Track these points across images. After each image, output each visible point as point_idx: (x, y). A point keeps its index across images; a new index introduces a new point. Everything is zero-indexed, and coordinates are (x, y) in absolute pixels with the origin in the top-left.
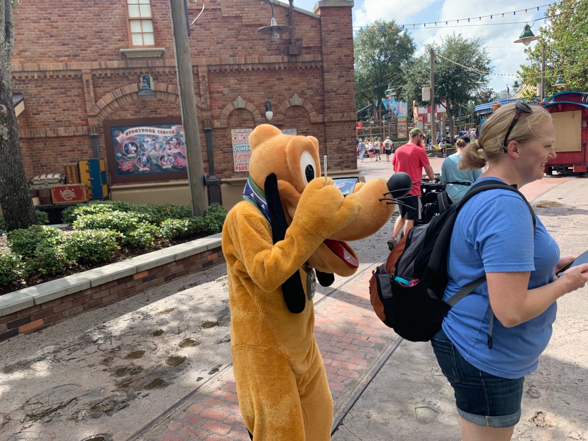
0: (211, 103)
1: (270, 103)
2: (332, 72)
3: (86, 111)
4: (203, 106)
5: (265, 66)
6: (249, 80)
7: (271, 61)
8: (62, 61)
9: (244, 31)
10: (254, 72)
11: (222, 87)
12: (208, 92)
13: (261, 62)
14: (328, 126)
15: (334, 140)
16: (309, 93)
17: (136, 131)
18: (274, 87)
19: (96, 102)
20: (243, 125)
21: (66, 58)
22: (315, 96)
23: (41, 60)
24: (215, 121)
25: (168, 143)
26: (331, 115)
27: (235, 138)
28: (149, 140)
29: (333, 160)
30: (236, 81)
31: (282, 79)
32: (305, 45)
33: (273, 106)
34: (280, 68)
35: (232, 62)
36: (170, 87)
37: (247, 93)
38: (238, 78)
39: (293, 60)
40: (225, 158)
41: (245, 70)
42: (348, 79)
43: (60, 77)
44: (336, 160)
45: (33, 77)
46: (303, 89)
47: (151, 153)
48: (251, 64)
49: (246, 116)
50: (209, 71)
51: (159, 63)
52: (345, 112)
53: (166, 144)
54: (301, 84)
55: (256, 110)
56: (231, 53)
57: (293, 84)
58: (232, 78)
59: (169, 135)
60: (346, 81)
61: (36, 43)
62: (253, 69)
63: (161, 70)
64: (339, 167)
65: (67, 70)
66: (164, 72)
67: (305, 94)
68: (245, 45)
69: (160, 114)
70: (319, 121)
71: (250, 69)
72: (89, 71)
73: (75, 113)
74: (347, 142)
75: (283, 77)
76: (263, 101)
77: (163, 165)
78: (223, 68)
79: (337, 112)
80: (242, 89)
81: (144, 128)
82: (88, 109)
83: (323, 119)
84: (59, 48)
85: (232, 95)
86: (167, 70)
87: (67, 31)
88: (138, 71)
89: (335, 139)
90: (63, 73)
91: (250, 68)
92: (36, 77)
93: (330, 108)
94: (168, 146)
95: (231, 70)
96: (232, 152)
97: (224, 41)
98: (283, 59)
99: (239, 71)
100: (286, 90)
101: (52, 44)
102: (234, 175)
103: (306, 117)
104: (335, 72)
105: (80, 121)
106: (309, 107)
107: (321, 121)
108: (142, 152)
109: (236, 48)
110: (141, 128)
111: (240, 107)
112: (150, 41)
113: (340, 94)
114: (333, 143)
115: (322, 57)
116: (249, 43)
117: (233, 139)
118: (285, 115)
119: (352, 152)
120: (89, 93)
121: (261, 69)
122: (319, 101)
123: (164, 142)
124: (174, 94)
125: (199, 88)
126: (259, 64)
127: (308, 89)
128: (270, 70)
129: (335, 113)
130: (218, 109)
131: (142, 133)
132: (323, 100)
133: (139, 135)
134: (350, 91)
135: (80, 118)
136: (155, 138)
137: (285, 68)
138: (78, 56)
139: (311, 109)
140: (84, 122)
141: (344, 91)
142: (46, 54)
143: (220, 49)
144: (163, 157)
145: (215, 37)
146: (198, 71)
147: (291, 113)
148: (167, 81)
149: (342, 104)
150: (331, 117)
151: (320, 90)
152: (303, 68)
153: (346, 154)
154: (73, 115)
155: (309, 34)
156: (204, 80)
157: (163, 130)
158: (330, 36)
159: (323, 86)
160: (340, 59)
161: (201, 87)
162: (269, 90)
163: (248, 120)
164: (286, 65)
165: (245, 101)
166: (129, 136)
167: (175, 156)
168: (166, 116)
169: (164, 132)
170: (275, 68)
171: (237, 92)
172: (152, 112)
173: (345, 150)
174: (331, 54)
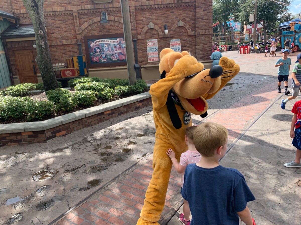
0: (136, 26)
1: (167, 25)
2: (200, 8)
3: (75, 32)
4: (133, 27)
6: (156, 13)
7: (168, 3)
10: (159, 9)
11: (142, 17)
12: (135, 20)
13: (162, 3)
14: (197, 37)
15: (200, 45)
16: (188, 19)
17: (100, 41)
18: (169, 17)
19: (80, 26)
20: (153, 37)
21: (65, 4)
22: (191, 21)
23: (53, 6)
24: (139, 35)
25: (115, 47)
26: (199, 31)
27: (149, 44)
28: (106, 46)
29: (200, 55)
30: (149, 14)
31: (173, 12)
33: (168, 27)
34: (172, 6)
35: (147, 4)
36: (116, 18)
37: (155, 20)
38: (150, 12)
39: (180, 2)
40: (143, 55)
41: (154, 8)
42: (209, 11)
43: (63, 14)
45: (50, 15)
46: (184, 17)
47: (107, 53)
49: (154, 32)
50: (136, 9)
51: (110, 6)
52: (206, 29)
53: (114, 48)
54: (183, 15)
55: (159, 29)
57: (179, 15)
58: (147, 13)
59: (116, 43)
60: (208, 13)
62: (158, 7)
63: (111, 9)
64: (202, 59)
65: (66, 11)
66: (113, 10)
67: (186, 20)
69: (111, 32)
70: (192, 34)
71: (157, 7)
72: (76, 11)
73: (70, 32)
74: (207, 46)
75: (174, 11)
76: (163, 24)
77: (113, 59)
78: (143, 7)
79: (202, 30)
80: (152, 18)
81: (104, 40)
82: (76, 30)
83: (195, 33)
85: (147, 21)
86: (114, 9)
88: (100, 10)
90: (64, 12)
91: (157, 6)
92: (51, 15)
93: (199, 27)
94: (115, 49)
95: (147, 8)
96: (147, 52)
98: (174, 1)
99: (151, 9)
100: (175, 18)
102: (148, 64)
103: (185, 32)
104: (202, 7)
105: (73, 37)
106: (187, 27)
108: (103, 52)
110: (102, 40)
111: (151, 28)
113: (204, 20)
114: (200, 46)
117: (147, 45)
118: (174, 31)
119: (210, 51)
120: (77, 22)
121: (163, 7)
122: (193, 23)
123: (113, 47)
126: (162, 4)
127: (187, 17)
128: (167, 7)
129: (201, 30)
130: (140, 29)
131: (102, 42)
132: (195, 23)
133: (101, 44)
134: (210, 18)
135: (73, 35)
136: (109, 45)
137: (175, 6)
138: (71, 3)
139: (189, 28)
140: (75, 37)
141: (206, 18)
142: (56, 2)
144: (113, 55)
146: (130, 9)
147: (177, 30)
148: (115, 15)
149: (205, 25)
150: (199, 32)
151: (193, 18)
152: (185, 6)
153: (206, 52)
154: (69, 34)
156: (133, 14)
157: (112, 40)
159: (195, 15)
161: (132, 18)
162: (167, 18)
163: (155, 35)
164: (176, 5)
165: (154, 25)
166: (96, 44)
167: (119, 54)
168: (114, 33)
169: (113, 42)
170: (170, 6)
171: (150, 20)
172: (107, 31)
173: (206, 50)
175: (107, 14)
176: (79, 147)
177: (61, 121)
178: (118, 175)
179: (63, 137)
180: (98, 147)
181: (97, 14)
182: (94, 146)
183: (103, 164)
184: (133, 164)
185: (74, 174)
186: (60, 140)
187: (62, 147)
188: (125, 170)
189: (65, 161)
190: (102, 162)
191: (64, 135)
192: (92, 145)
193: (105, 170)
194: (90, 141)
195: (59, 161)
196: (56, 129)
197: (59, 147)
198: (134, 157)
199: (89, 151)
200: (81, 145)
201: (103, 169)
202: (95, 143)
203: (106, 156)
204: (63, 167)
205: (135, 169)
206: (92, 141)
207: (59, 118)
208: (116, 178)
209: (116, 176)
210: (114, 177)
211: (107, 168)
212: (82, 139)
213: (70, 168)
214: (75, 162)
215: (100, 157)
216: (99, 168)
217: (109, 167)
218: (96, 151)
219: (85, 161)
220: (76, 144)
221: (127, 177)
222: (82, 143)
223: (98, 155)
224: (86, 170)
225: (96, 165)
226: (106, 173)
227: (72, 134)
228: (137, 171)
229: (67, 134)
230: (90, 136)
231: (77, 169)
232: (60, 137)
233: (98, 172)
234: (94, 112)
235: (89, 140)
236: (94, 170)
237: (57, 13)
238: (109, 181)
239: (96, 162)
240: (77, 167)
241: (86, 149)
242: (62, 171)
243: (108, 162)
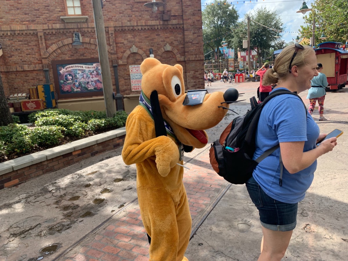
0: (117, 50)
1: (152, 49)
2: (189, 30)
3: (40, 55)
4: (112, 51)
5: (149, 27)
6: (140, 35)
7: (152, 24)
8: (25, 24)
9: (136, 6)
10: (142, 31)
11: (123, 40)
12: (115, 43)
13: (146, 24)
14: (187, 63)
15: (191, 72)
16: (176, 43)
17: (72, 67)
18: (154, 40)
19: (47, 49)
20: (136, 63)
21: (27, 22)
22: (180, 45)
23: (12, 24)
24: (120, 60)
25: (91, 74)
26: (189, 56)
27: (132, 71)
28: (80, 72)
29: (191, 84)
30: (132, 36)
31: (159, 35)
32: (172, 14)
33: (154, 51)
34: (158, 28)
35: (129, 25)
36: (92, 40)
37: (138, 43)
38: (133, 34)
39: (166, 23)
40: (126, 83)
41: (137, 29)
42: (199, 34)
43: (24, 34)
44: (192, 84)
45: (7, 34)
46: (172, 41)
47: (81, 80)
48: (141, 26)
49: (138, 57)
50: (115, 30)
51: (85, 25)
52: (197, 55)
53: (90, 74)
54: (171, 38)
55: (144, 53)
56: (129, 19)
57: (166, 38)
58: (129, 34)
59: (92, 69)
60: (198, 36)
61: (8, 13)
62: (142, 29)
63: (86, 30)
64: (194, 88)
65: (28, 30)
66: (88, 31)
67: (173, 44)
68: (137, 14)
69: (86, 56)
71: (140, 29)
72: (41, 30)
73: (34, 56)
74: (199, 73)
75: (160, 33)
76: (148, 48)
77: (89, 87)
78: (124, 28)
79: (192, 55)
80: (135, 41)
81: (77, 65)
82: (42, 53)
83: (184, 59)
84: (22, 16)
85: (129, 44)
86: (90, 30)
87: (27, 5)
88: (72, 30)
89: (192, 71)
90: (25, 32)
91: (140, 28)
92: (9, 34)
93: (188, 52)
94: (91, 76)
95: (129, 30)
96: (130, 79)
97: (124, 12)
98: (160, 23)
99: (133, 30)
100: (162, 41)
101: (18, 14)
102: (131, 93)
103: (174, 58)
104: (191, 30)
105: (37, 61)
106: (175, 51)
107: (183, 60)
108: (76, 80)
109: (131, 16)
110: (75, 65)
111: (134, 52)
112: (78, 12)
113: (194, 44)
114: (190, 73)
115: (183, 22)
116: (139, 13)
117: (130, 71)
118: (161, 56)
119: (202, 79)
120: (42, 44)
121: (147, 29)
122: (182, 48)
123: (89, 74)
124: (94, 44)
125: (109, 41)
126: (146, 25)
127: (175, 41)
128: (152, 29)
130: (121, 53)
131: (75, 68)
132: (184, 48)
133: (74, 70)
134: (200, 42)
135: (37, 59)
136: (83, 71)
137: (161, 28)
138: (35, 21)
139: (177, 53)
140: (40, 62)
141: (196, 42)
142: (15, 20)
143: (122, 16)
144: (88, 83)
145: (119, 9)
146: (108, 30)
147: (165, 55)
148: (90, 37)
149: (195, 50)
150: (189, 58)
151: (182, 42)
152: (172, 28)
153: (198, 80)
154: (33, 58)
155: (175, 8)
157: (88, 66)
158: (188, 9)
159: (184, 39)
160: (194, 22)
161: (111, 40)
162: (152, 41)
163: (139, 60)
164: (162, 26)
165: (137, 48)
166: (68, 70)
167: (96, 82)
168: (90, 58)
169: (89, 68)
170: (155, 28)
171: (132, 43)
172: (81, 55)
173: (198, 78)
174: (189, 20)
175: (80, 35)
176: (36, 200)
177: (12, 166)
178: (84, 235)
179: (14, 187)
180: (60, 199)
181: (67, 34)
182: (55, 198)
183: (66, 222)
184: (106, 219)
185: (22, 239)
186: (9, 192)
187: (11, 202)
188: (95, 227)
189: (12, 221)
190: (64, 219)
191: (16, 185)
192: (54, 196)
193: (67, 230)
194: (52, 190)
195: (4, 221)
196: (4, 178)
197: (7, 202)
198: (108, 210)
199: (48, 205)
200: (38, 197)
201: (64, 228)
202: (58, 193)
203: (70, 210)
204: (8, 230)
205: (107, 225)
206: (53, 192)
207: (10, 163)
208: (81, 240)
209: (82, 237)
210: (78, 239)
211: (71, 227)
212: (41, 188)
213: (18, 231)
214: (26, 221)
215: (62, 212)
216: (59, 227)
217: (73, 226)
218: (58, 205)
219: (42, 218)
220: (31, 196)
221: (97, 238)
222: (40, 195)
223: (60, 209)
224: (41, 232)
225: (55, 223)
226: (68, 233)
227: (27, 183)
228: (111, 227)
229: (20, 184)
230: (52, 184)
231: (28, 230)
232: (10, 187)
233: (57, 234)
234: (59, 153)
235: (50, 189)
236: (52, 230)
237: (17, 33)
238: (72, 244)
239: (56, 219)
240: (28, 229)
241: (44, 202)
242: (6, 236)
243: (72, 218)
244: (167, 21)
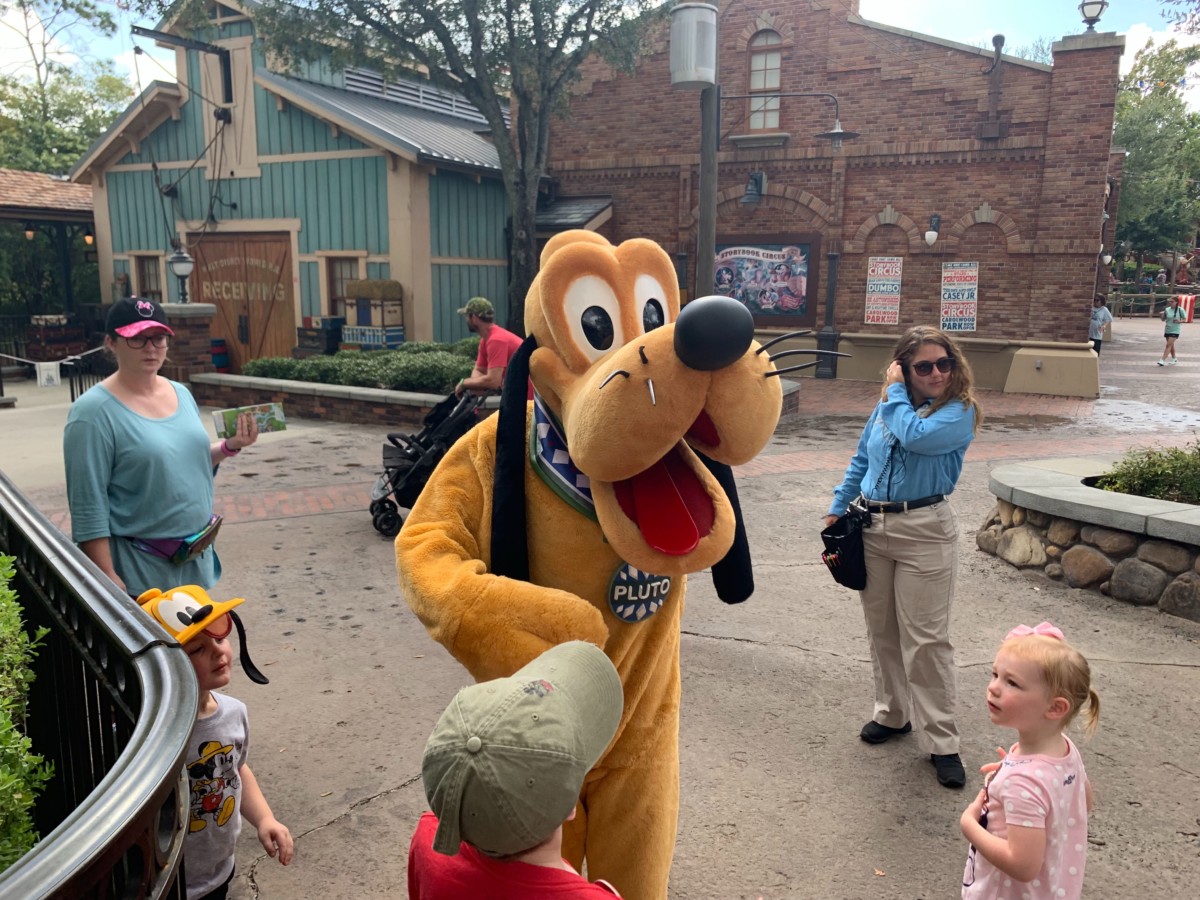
0: (844, 215)
1: (939, 217)
2: (1060, 167)
3: (677, 221)
4: (832, 218)
5: (938, 158)
6: (910, 180)
7: (950, 149)
8: (660, 154)
9: (913, 101)
10: (920, 167)
11: (865, 189)
12: (841, 198)
13: (933, 150)
14: (1040, 261)
15: (1047, 287)
16: (1012, 202)
17: (735, 252)
18: (951, 191)
19: (692, 208)
20: (889, 250)
21: (665, 150)
22: (1022, 208)
23: (638, 153)
24: (847, 242)
25: (774, 272)
26: (1048, 241)
27: (873, 271)
28: (750, 265)
29: (1038, 322)
30: (888, 181)
31: (966, 179)
32: (1015, 121)
33: (944, 222)
34: (964, 160)
35: (885, 152)
36: (789, 189)
37: (903, 200)
38: (892, 176)
39: (991, 146)
40: (853, 300)
41: (905, 164)
42: (1093, 178)
43: (655, 175)
44: (1046, 322)
45: (626, 175)
46: (1001, 195)
47: (749, 285)
48: (917, 154)
49: (896, 236)
50: (849, 165)
51: (778, 154)
52: (1076, 238)
53: (771, 273)
54: (998, 187)
55: (912, 228)
56: (887, 137)
57: (984, 187)
58: (881, 177)
59: (777, 260)
60: (1087, 183)
61: (637, 131)
62: (918, 162)
63: (780, 164)
64: (1050, 335)
65: (664, 166)
66: (784, 168)
67: (1005, 204)
68: (911, 123)
69: (769, 229)
70: (1023, 251)
71: (914, 162)
72: (688, 167)
73: (665, 223)
74: (1073, 292)
75: (968, 174)
76: (928, 214)
77: (763, 304)
78: (872, 160)
79: (1061, 238)
80: (895, 194)
81: (746, 249)
82: (680, 218)
83: (1032, 248)
84: (660, 136)
85: (878, 202)
86: (788, 165)
87: (672, 113)
88: (750, 166)
89: (1050, 284)
90: (658, 170)
91: (914, 160)
92: (629, 175)
93: (1048, 229)
94: (773, 277)
95: (883, 164)
96: (865, 292)
97: (877, 118)
98: (972, 145)
99: (895, 166)
100: (970, 196)
101: (653, 132)
102: (862, 328)
103: (1000, 243)
104: (1068, 166)
105: (669, 235)
106: (1008, 225)
107: (1029, 251)
108: (738, 283)
109: (896, 130)
110: (741, 248)
111: (888, 222)
112: (773, 121)
113: (1072, 205)
114: (1044, 291)
115: (1045, 141)
116: (919, 120)
117: (870, 271)
118: (962, 237)
119: (1081, 310)
120: (684, 197)
121: (932, 162)
122: (1029, 215)
123: (769, 271)
124: (793, 200)
125: (830, 192)
126: (929, 153)
127: (1011, 195)
128: (948, 163)
129: (1055, 238)
130: (854, 224)
131: (741, 256)
132: (1036, 216)
133: (738, 259)
134: (1094, 201)
135: (670, 230)
136: (758, 264)
137: (973, 160)
138: (680, 146)
139: (1013, 229)
140: (673, 237)
141: (1080, 200)
142: (644, 145)
143: (871, 131)
144: (764, 292)
145: (866, 113)
146: (832, 165)
147: (973, 235)
148: (786, 182)
149: (1073, 224)
150: (1047, 246)
151: (1033, 198)
152: (1008, 159)
153: (1067, 314)
154: (663, 227)
155: (1027, 101)
156: (838, 179)
157: (770, 252)
158: (1066, 102)
159: (1039, 191)
160: (1081, 142)
161: (833, 190)
162: (942, 196)
163: (898, 243)
164: (977, 156)
165: (897, 213)
166: (725, 258)
167: (781, 291)
168: (777, 232)
169: (771, 256)
170: (956, 160)
171: (886, 199)
172: (759, 225)
173: (1067, 307)
174: (1065, 135)
175: (765, 177)
181: (739, 176)
237: (643, 172)
244: (994, 140)
